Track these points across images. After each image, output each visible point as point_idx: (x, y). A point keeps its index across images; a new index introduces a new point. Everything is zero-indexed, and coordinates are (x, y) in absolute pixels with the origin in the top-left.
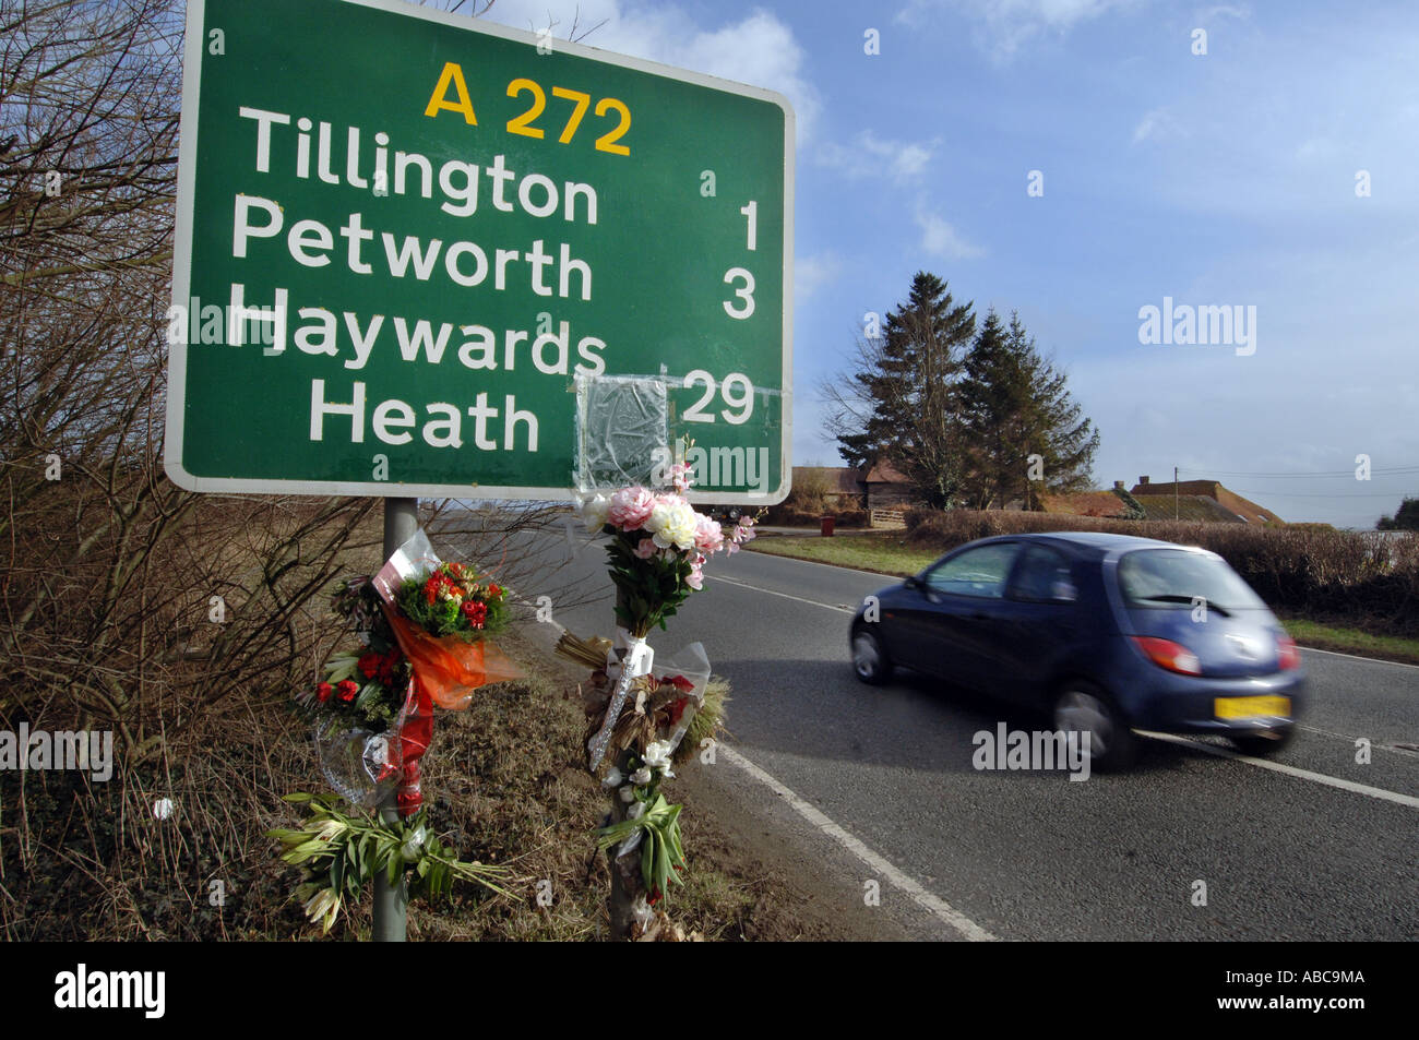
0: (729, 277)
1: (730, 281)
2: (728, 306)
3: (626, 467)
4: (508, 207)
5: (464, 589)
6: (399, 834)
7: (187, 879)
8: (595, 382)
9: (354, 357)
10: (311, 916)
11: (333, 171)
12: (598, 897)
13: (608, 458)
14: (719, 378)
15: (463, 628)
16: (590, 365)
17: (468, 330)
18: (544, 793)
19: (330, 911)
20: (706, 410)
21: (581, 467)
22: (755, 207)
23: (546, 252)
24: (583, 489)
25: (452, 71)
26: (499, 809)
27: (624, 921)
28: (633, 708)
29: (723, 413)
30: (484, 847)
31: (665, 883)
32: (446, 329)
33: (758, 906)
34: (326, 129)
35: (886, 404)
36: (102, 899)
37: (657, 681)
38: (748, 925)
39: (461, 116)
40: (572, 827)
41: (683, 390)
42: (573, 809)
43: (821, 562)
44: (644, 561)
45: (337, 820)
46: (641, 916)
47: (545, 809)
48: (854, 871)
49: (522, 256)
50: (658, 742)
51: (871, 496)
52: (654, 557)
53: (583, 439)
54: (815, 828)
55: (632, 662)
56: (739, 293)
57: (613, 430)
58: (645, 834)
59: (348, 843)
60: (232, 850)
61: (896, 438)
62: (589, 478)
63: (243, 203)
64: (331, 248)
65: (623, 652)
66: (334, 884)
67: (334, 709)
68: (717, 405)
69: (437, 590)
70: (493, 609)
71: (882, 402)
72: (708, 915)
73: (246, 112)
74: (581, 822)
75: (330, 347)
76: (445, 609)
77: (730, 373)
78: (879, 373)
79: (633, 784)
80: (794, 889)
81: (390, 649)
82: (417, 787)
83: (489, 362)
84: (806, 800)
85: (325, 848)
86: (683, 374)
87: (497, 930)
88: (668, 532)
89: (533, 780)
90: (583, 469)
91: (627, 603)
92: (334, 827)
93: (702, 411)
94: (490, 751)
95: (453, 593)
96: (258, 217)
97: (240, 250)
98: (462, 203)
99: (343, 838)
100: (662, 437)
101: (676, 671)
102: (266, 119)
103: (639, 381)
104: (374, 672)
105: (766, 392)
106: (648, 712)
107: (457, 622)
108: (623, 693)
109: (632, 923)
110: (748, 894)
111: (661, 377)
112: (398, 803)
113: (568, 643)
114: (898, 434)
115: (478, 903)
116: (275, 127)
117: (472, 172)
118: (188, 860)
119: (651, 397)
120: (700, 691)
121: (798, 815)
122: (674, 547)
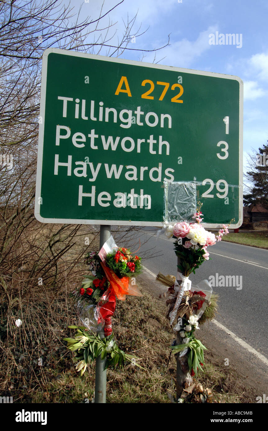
0: (219, 145)
1: (219, 146)
2: (218, 155)
3: (182, 214)
4: (142, 124)
5: (127, 257)
6: (105, 343)
7: (28, 348)
8: (170, 184)
9: (92, 177)
10: (78, 369)
11: (86, 116)
12: (165, 369)
13: (175, 211)
14: (215, 182)
15: (128, 272)
16: (169, 178)
17: (128, 167)
18: (142, 327)
19: (83, 368)
20: (210, 193)
21: (166, 215)
22: (228, 118)
23: (154, 139)
24: (166, 222)
25: (124, 79)
26: (127, 332)
27: (182, 381)
28: (185, 302)
29: (217, 194)
30: (124, 345)
31: (196, 369)
32: (121, 167)
33: (227, 379)
34: (84, 101)
35: (259, 183)
36: (3, 354)
37: (192, 292)
38: (224, 386)
39: (127, 94)
40: (153, 341)
41: (202, 186)
42: (153, 334)
43: (235, 243)
44: (187, 249)
45: (86, 336)
46: (188, 380)
47: (144, 333)
48: (263, 368)
49: (146, 141)
50: (193, 316)
51: (253, 218)
52: (190, 248)
53: (167, 204)
54: (245, 349)
55: (184, 286)
56: (223, 150)
57: (177, 201)
58: (189, 350)
59: (89, 345)
60: (41, 339)
61: (264, 196)
62: (168, 218)
63: (59, 128)
64: (85, 141)
65: (180, 282)
66: (85, 358)
67: (85, 297)
68: (214, 191)
69: (119, 258)
70: (137, 265)
71: (258, 182)
72: (208, 380)
73: (60, 98)
74: (157, 339)
75: (84, 174)
76: (122, 265)
77: (219, 179)
78: (256, 171)
79: (185, 331)
80: (240, 373)
81: (103, 278)
82: (111, 326)
83: (135, 178)
84: (240, 338)
85: (82, 346)
86: (202, 181)
87: (131, 377)
88: (196, 239)
89: (138, 322)
90: (167, 215)
91: (181, 264)
92: (85, 339)
93: (209, 194)
94: (122, 310)
95: (124, 259)
96: (63, 132)
97: (58, 143)
98: (126, 124)
99: (87, 342)
100: (194, 203)
101: (199, 289)
102: (65, 100)
103: (186, 183)
104: (98, 285)
105: (233, 186)
106: (190, 304)
107: (126, 270)
108: (181, 297)
109: (185, 382)
110: (222, 373)
111: (194, 182)
112: (105, 332)
113: (160, 277)
114: (264, 194)
115: (123, 366)
116: (68, 102)
117: (130, 113)
118: (28, 342)
119: (190, 189)
120: (209, 297)
121: (238, 343)
122: (198, 244)
